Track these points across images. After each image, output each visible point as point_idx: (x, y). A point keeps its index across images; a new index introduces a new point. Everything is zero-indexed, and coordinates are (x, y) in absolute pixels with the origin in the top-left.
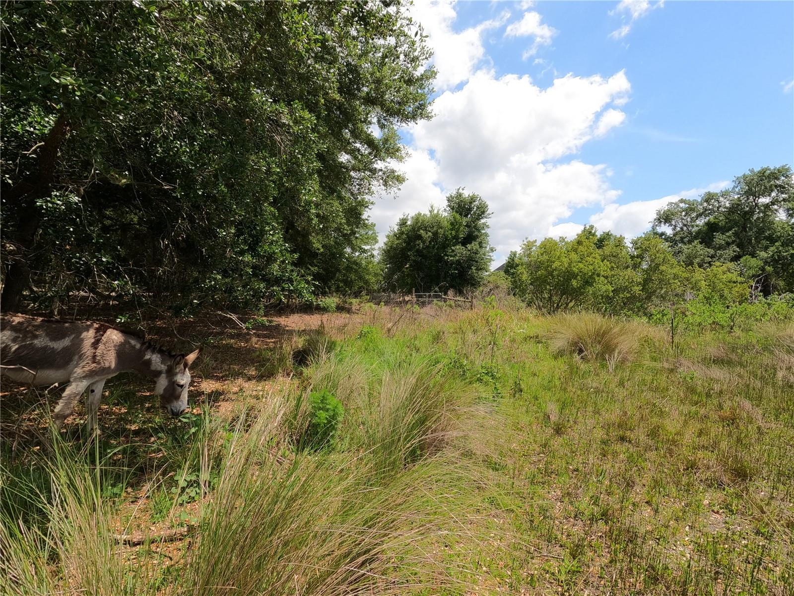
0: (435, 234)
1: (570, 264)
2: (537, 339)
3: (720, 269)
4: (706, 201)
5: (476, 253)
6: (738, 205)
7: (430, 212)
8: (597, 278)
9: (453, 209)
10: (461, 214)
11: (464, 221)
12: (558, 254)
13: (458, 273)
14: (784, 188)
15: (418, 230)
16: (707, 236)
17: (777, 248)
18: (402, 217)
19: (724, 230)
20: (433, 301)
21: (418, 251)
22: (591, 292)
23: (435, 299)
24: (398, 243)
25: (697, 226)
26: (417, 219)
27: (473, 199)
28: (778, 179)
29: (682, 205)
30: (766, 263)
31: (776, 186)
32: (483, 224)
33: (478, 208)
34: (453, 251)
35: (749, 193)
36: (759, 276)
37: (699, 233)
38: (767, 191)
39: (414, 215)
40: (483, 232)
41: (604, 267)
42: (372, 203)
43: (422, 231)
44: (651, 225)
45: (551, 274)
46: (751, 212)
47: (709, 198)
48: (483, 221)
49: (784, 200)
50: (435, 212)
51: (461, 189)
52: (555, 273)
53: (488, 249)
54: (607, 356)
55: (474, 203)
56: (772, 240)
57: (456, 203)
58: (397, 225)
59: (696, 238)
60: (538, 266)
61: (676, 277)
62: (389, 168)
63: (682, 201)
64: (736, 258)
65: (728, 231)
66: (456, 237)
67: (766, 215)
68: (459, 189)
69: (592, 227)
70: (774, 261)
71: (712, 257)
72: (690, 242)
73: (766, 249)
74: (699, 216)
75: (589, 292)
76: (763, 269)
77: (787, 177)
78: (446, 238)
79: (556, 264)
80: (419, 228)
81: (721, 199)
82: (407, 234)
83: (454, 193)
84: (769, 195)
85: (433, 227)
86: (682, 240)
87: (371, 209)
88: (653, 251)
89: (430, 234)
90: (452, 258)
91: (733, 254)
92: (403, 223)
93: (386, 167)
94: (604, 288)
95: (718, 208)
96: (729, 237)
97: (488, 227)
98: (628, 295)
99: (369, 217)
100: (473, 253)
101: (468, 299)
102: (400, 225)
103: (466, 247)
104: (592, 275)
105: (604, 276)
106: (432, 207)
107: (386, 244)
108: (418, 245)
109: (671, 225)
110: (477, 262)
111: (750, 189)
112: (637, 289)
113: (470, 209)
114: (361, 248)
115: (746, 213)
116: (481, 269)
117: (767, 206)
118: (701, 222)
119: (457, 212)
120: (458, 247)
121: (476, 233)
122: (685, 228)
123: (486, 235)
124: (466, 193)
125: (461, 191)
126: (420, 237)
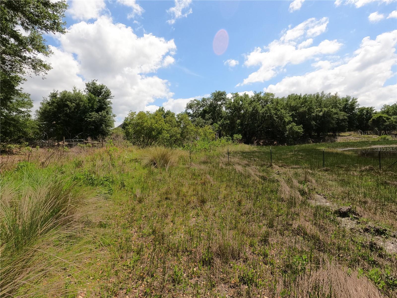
0: (78, 105)
1: (151, 124)
2: (136, 160)
3: (207, 128)
4: (203, 101)
5: (105, 117)
6: (212, 104)
7: (74, 91)
8: (163, 131)
9: (90, 91)
10: (95, 95)
11: (97, 99)
12: (146, 119)
13: (94, 128)
14: (224, 99)
15: (66, 101)
16: (203, 115)
17: (223, 121)
18: (52, 92)
19: (208, 113)
20: (77, 144)
21: (66, 114)
22: (161, 137)
23: (79, 143)
24: (51, 108)
25: (200, 111)
26: (64, 94)
27: (102, 87)
28: (222, 95)
29: (195, 102)
30: (220, 126)
31: (222, 98)
32: (108, 101)
33: (105, 92)
34: (90, 115)
35: (215, 100)
36: (218, 130)
37: (201, 113)
38: (220, 100)
39: (61, 91)
40: (109, 106)
41: (166, 126)
42: (24, 79)
43: (68, 102)
44: (185, 109)
45: (143, 128)
46: (216, 107)
47: (204, 100)
48: (108, 100)
49: (224, 103)
50: (77, 91)
51: (95, 80)
52: (145, 128)
53: (112, 115)
54: (165, 165)
55: (103, 90)
56: (222, 117)
57: (92, 88)
58: (49, 97)
59: (200, 115)
60: (137, 125)
61: (192, 131)
62: (37, 58)
63: (195, 100)
64: (212, 124)
65: (209, 113)
66: (92, 107)
67: (220, 109)
68: (93, 81)
69: (163, 108)
70: (222, 125)
71: (205, 123)
72: (198, 117)
73: (220, 121)
74: (201, 106)
75: (160, 137)
76: (219, 128)
77: (225, 95)
78: (85, 107)
79: (145, 124)
80: (66, 100)
81: (207, 101)
82: (57, 103)
83: (90, 82)
84: (221, 101)
85: (76, 100)
86: (196, 116)
87: (23, 83)
88: (184, 119)
89: (74, 104)
90: (90, 119)
91: (211, 122)
92: (54, 96)
93: (34, 57)
94: (166, 135)
95: (206, 104)
96: (210, 116)
97: (111, 103)
98: (175, 138)
99: (21, 88)
100: (103, 117)
101: (100, 142)
102: (52, 97)
103: (99, 114)
104: (161, 129)
105: (166, 130)
106: (75, 88)
107: (41, 108)
108: (66, 110)
109: (192, 110)
110: (106, 122)
111: (215, 98)
112: (179, 136)
113: (100, 93)
114: (18, 110)
115: (214, 107)
116: (108, 126)
117: (220, 105)
118: (201, 109)
119: (92, 93)
120: (93, 113)
121: (104, 106)
122: (197, 111)
123: (111, 108)
124: (98, 83)
125: (95, 81)
126: (67, 106)
